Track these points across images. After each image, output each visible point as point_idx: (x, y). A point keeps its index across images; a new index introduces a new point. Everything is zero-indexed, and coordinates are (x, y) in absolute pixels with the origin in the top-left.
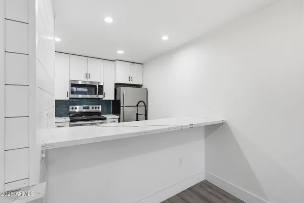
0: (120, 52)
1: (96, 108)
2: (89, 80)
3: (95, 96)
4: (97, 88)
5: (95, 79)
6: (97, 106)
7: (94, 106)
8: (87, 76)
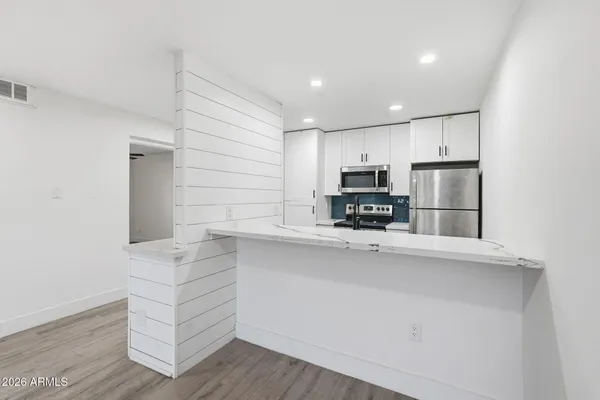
0: (396, 108)
1: (383, 209)
2: (367, 164)
3: (373, 190)
4: (377, 175)
5: (376, 161)
6: (385, 207)
7: (381, 207)
8: (364, 158)
